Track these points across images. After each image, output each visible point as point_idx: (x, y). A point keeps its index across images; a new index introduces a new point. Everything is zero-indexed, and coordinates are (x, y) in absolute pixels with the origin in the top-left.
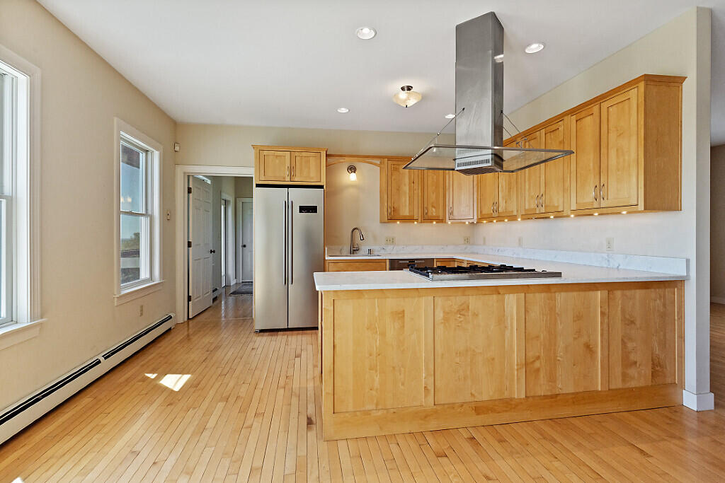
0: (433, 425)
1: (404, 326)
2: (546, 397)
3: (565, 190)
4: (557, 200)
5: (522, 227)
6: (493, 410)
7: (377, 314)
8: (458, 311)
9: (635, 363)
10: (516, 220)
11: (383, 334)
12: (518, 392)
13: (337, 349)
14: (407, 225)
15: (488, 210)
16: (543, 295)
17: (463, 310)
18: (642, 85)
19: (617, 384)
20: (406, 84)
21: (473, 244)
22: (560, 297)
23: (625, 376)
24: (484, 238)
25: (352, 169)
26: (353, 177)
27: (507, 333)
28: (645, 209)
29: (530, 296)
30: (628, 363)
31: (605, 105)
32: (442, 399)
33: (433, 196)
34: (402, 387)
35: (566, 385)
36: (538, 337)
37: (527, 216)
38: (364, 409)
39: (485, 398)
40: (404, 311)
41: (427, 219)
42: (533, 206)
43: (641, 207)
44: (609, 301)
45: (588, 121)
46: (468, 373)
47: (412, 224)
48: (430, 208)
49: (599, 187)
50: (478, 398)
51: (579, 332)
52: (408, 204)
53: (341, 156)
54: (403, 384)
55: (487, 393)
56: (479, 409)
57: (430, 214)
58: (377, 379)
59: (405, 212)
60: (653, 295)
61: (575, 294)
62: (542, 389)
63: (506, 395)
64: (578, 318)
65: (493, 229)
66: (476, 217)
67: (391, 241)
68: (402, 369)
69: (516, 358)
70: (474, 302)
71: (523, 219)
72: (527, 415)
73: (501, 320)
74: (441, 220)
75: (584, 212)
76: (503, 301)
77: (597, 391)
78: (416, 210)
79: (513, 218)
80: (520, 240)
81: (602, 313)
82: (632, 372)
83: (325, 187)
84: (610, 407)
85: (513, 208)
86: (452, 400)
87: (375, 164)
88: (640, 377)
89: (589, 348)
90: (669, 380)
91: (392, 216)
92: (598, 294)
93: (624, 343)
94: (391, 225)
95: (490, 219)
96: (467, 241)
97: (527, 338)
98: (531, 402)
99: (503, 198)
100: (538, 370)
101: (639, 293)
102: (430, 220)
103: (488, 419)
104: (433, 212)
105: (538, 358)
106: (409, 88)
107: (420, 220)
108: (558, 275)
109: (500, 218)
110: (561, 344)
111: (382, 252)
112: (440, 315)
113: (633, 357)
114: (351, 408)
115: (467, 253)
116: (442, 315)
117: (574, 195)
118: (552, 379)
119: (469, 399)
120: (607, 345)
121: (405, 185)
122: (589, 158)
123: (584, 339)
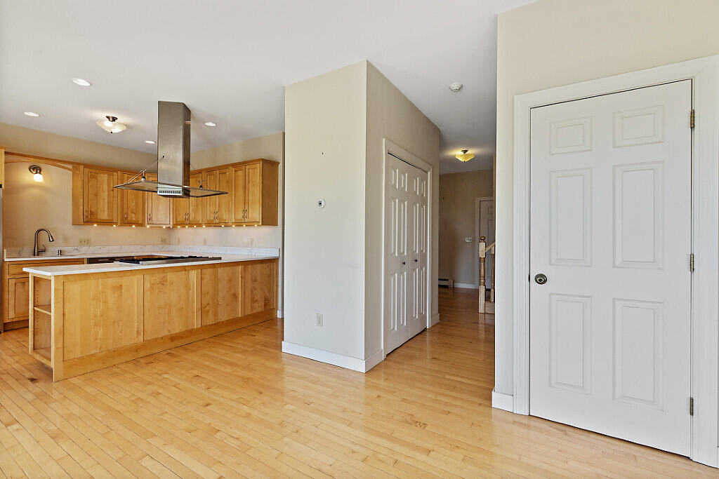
0: (142, 353)
1: (121, 295)
2: (213, 324)
3: (229, 211)
4: (225, 216)
5: (206, 232)
6: (182, 338)
7: (100, 288)
8: (160, 282)
9: (257, 301)
10: (202, 226)
11: (105, 302)
12: (196, 324)
13: (66, 316)
14: (106, 229)
15: (181, 218)
16: (211, 269)
17: (163, 282)
18: (261, 163)
19: (249, 312)
20: (111, 115)
21: (170, 244)
22: (220, 270)
23: (252, 308)
24: (179, 239)
25: (36, 169)
26: (38, 178)
27: (191, 292)
28: (262, 224)
29: (204, 271)
30: (253, 301)
31: (247, 167)
32: (149, 337)
33: (133, 205)
34: (120, 334)
35: (223, 316)
36: (208, 293)
37: (209, 224)
38: (90, 353)
39: (177, 331)
40: (121, 286)
41: (126, 222)
42: (212, 218)
43: (261, 224)
44: (244, 271)
45: (240, 173)
46: (167, 318)
47: (110, 227)
48: (129, 213)
49: (245, 211)
50: (173, 332)
51: (230, 288)
52: (106, 209)
53: (22, 155)
54: (121, 332)
55: (177, 328)
56: (173, 338)
57: (129, 219)
58: (100, 332)
59: (104, 215)
60: (265, 267)
61: (228, 268)
62: (210, 320)
63: (190, 328)
64: (230, 280)
65: (185, 233)
66: (171, 223)
67: (87, 242)
68: (121, 323)
69: (195, 305)
70: (171, 276)
71: (206, 226)
72: (202, 337)
73: (187, 286)
74: (141, 225)
75: (239, 224)
76: (188, 274)
77: (239, 318)
78: (115, 215)
79: (199, 225)
80: (205, 240)
81: (242, 277)
82: (256, 305)
83: (3, 186)
84: (245, 324)
85: (199, 218)
86: (155, 337)
87: (68, 169)
88: (259, 307)
89: (235, 296)
90: (272, 307)
91: (89, 219)
92: (240, 268)
93: (252, 292)
94: (88, 228)
95: (183, 225)
96: (164, 241)
97: (202, 293)
98: (204, 329)
99: (192, 211)
100: (208, 311)
101: (259, 266)
102: (130, 224)
103: (179, 343)
104: (132, 217)
105: (208, 304)
106: (114, 119)
107: (119, 224)
108: (220, 258)
109: (191, 225)
110: (221, 296)
111: (75, 253)
112: (148, 285)
113: (256, 298)
114: (78, 355)
115: (164, 251)
116: (149, 286)
117: (233, 214)
118: (216, 315)
119: (167, 333)
120: (244, 293)
121: (103, 192)
122: (240, 193)
123: (232, 292)
